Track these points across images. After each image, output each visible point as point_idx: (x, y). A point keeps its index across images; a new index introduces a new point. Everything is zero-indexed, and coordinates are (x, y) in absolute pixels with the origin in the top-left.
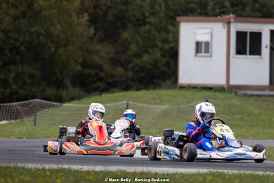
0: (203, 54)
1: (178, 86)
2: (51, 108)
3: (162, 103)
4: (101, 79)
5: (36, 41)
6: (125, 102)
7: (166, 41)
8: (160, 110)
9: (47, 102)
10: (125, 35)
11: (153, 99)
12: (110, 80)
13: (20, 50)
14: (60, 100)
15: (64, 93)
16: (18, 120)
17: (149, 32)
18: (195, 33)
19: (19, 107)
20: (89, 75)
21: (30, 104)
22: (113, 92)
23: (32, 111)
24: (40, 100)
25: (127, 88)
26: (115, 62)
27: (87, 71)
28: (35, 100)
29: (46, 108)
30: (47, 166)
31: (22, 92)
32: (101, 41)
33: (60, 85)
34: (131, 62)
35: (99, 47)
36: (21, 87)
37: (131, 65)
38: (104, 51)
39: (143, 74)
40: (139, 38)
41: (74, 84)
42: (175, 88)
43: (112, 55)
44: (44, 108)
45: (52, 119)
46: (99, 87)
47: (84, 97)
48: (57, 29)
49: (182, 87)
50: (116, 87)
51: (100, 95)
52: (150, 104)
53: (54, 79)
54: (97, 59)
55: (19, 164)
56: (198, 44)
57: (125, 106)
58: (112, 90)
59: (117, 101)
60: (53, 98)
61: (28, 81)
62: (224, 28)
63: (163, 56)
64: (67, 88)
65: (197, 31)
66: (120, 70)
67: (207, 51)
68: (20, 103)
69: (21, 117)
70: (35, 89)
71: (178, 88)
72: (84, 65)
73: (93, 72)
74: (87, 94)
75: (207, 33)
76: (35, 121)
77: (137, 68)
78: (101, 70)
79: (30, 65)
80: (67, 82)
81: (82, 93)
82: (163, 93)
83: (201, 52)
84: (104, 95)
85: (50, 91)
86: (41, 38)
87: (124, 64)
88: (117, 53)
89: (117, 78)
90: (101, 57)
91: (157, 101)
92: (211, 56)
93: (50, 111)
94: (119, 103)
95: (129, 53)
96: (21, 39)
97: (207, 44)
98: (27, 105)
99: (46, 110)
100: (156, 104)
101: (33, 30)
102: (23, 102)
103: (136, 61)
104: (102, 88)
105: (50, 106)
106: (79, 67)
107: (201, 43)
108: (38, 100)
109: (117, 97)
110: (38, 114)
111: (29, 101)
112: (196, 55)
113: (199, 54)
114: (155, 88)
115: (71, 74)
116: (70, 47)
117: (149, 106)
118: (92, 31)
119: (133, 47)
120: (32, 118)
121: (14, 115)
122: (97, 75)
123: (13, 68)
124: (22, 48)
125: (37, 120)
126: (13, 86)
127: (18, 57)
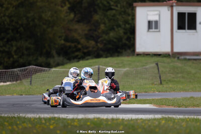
0: (154, 30)
1: (136, 53)
2: (42, 72)
3: (124, 66)
4: (79, 50)
5: (31, 23)
6: (97, 66)
7: (126, 22)
8: (123, 72)
9: (39, 68)
10: (96, 17)
11: (117, 64)
12: (86, 51)
13: (19, 30)
14: (49, 66)
15: (51, 61)
16: (18, 82)
17: (114, 16)
18: (148, 15)
19: (19, 72)
20: (70, 47)
21: (27, 69)
22: (88, 59)
23: (29, 75)
24: (35, 67)
25: (98, 56)
26: (89, 37)
27: (68, 44)
28: (31, 67)
29: (39, 72)
30: (42, 116)
31: (21, 61)
32: (78, 22)
33: (49, 55)
35: (76, 26)
36: (21, 57)
37: (99, 40)
38: (80, 29)
39: (110, 46)
40: (107, 21)
41: (59, 54)
42: (133, 55)
43: (86, 32)
44: (37, 72)
45: (43, 80)
46: (77, 56)
47: (66, 63)
48: (47, 15)
49: (139, 55)
50: (89, 55)
51: (78, 61)
53: (44, 51)
54: (76, 35)
55: (21, 115)
56: (150, 23)
57: (97, 69)
58: (86, 58)
60: (43, 64)
61: (25, 52)
62: (169, 10)
63: (125, 33)
64: (53, 57)
65: (149, 13)
66: (92, 43)
67: (156, 27)
68: (19, 69)
69: (21, 80)
70: (30, 58)
71: (136, 55)
72: (66, 40)
73: (73, 45)
74: (68, 61)
75: (156, 15)
76: (31, 82)
77: (105, 42)
78: (79, 43)
79: (26, 41)
80: (54, 52)
81: (65, 60)
82: (125, 59)
83: (152, 29)
84: (81, 62)
85: (42, 59)
86: (36, 21)
87: (96, 39)
88: (90, 30)
89: (90, 49)
90: (79, 34)
91: (120, 65)
92: (159, 31)
93: (42, 74)
94: (93, 68)
95: (100, 31)
96: (20, 22)
97: (156, 22)
98: (25, 70)
99: (39, 74)
100: (119, 67)
101: (29, 15)
102: (22, 68)
103: (106, 37)
104: (79, 57)
106: (63, 42)
107: (152, 22)
108: (33, 66)
109: (90, 63)
110: (33, 76)
111: (26, 68)
112: (148, 31)
114: (118, 56)
115: (57, 46)
116: (55, 28)
118: (72, 16)
119: (102, 27)
120: (29, 80)
121: (16, 78)
122: (75, 47)
123: (14, 43)
124: (22, 29)
125: (32, 81)
126: (15, 57)
127: (18, 35)
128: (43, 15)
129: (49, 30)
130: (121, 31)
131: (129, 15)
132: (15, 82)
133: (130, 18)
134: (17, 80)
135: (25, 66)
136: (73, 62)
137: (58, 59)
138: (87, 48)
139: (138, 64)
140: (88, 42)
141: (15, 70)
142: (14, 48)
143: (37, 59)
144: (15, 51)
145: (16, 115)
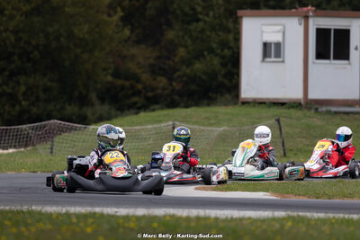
0: (273, 59)
1: (240, 100)
2: (73, 132)
3: (218, 124)
4: (138, 93)
6: (171, 123)
7: (224, 45)
8: (216, 134)
9: (67, 123)
10: (171, 35)
11: (206, 118)
12: (150, 94)
13: (32, 56)
14: (84, 120)
15: (88, 112)
16: (28, 148)
17: (203, 31)
18: (262, 32)
19: (30, 131)
20: (123, 88)
21: (45, 126)
22: (154, 110)
23: (48, 136)
24: (59, 122)
25: (172, 105)
26: (156, 70)
27: (120, 82)
28: (52, 121)
29: (66, 132)
30: (72, 210)
31: (34, 110)
32: (138, 42)
33: (84, 101)
34: (178, 70)
35: (134, 51)
36: (33, 104)
37: (175, 76)
38: (141, 57)
39: (193, 87)
40: (189, 42)
41: (102, 100)
42: (236, 104)
43: (151, 61)
44: (63, 131)
45: (74, 145)
46: (135, 103)
47: (116, 117)
48: (82, 30)
49: (246, 103)
50: (157, 103)
51: (137, 113)
52: (203, 125)
53: (76, 94)
54: (132, 66)
55: (33, 208)
56: (266, 46)
57: (170, 127)
58: (152, 108)
59: (160, 122)
60: (74, 118)
61: (42, 95)
62: (300, 24)
64: (93, 105)
65: (264, 28)
66: (162, 81)
67: (278, 55)
68: (31, 125)
69: (33, 145)
70: (51, 107)
71: (240, 104)
72: (116, 75)
73: (127, 84)
74: (119, 113)
75: (279, 32)
76: (52, 148)
77: (185, 79)
78: (138, 80)
79: (45, 75)
80: (93, 96)
81: (113, 112)
82: (220, 111)
83: (270, 57)
84: (142, 114)
85: (71, 109)
86: (62, 39)
88: (159, 58)
89: (159, 91)
90: (139, 63)
91: (213, 121)
92: (283, 62)
93: (71, 135)
94: (163, 125)
95: (176, 59)
96: (34, 42)
97: (278, 45)
98: (41, 128)
99: (66, 134)
100: (211, 125)
101: (50, 30)
102: (36, 124)
103: (188, 71)
104: (139, 105)
105: (71, 129)
106: (109, 78)
107: (271, 44)
108: (56, 121)
109: (160, 116)
110: (56, 139)
111: (43, 123)
112: (263, 61)
113: (268, 59)
114: (208, 105)
115: (99, 86)
116: (96, 53)
117: (202, 128)
118: (127, 32)
119: (182, 52)
120: (48, 145)
121: (25, 142)
122: (132, 87)
123: (22, 79)
124: (36, 53)
125: (54, 147)
126: (23, 103)
127: (30, 65)
128: (76, 31)
129: (85, 56)
130: (216, 61)
131: (229, 31)
132: (23, 149)
133: (231, 37)
134: (26, 146)
135: (41, 121)
136: (126, 115)
137: (100, 109)
138: (153, 89)
139: (244, 120)
140: (155, 79)
141: (24, 126)
142: (23, 88)
143: (63, 108)
144: (24, 94)
145: (25, 208)
